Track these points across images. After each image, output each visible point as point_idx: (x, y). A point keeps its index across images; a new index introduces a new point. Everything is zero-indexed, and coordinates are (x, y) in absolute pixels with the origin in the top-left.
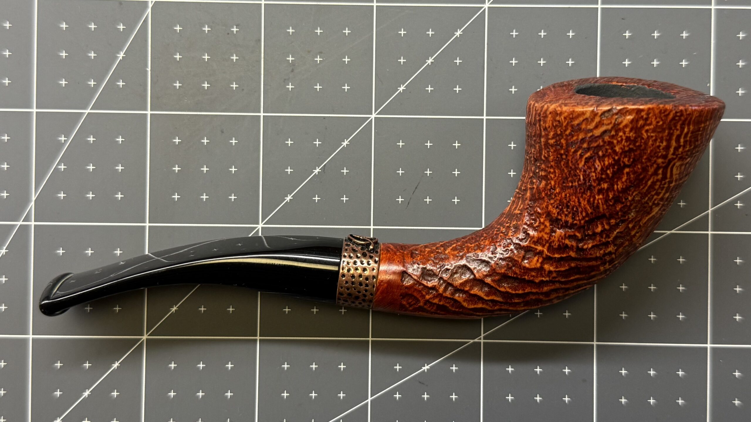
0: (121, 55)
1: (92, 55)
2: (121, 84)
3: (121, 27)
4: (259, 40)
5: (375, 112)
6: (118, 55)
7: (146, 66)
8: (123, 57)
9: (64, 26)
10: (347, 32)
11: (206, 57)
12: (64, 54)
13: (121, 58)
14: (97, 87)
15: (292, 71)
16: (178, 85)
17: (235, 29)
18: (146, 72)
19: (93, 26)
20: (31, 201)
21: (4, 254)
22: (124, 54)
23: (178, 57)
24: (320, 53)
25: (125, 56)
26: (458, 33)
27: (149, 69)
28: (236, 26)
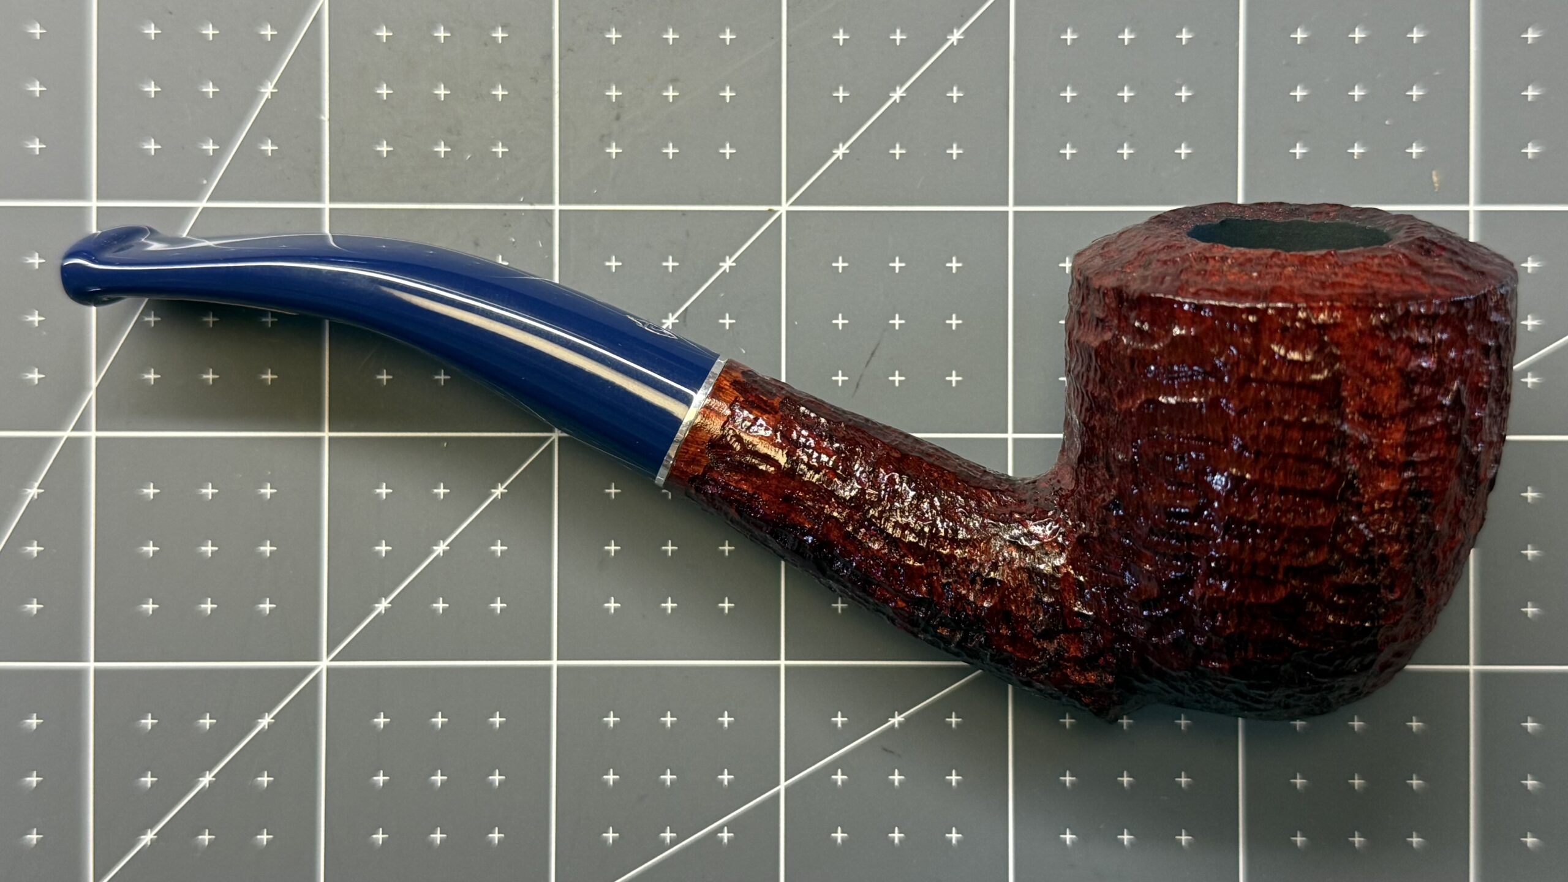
0: (268, 90)
1: (210, 89)
2: (268, 147)
3: (268, 32)
4: (549, 56)
5: (788, 199)
6: (263, 90)
7: (319, 109)
8: (272, 93)
9: (152, 31)
10: (728, 36)
11: (442, 92)
12: (152, 89)
13: (268, 95)
14: (219, 155)
15: (618, 118)
16: (384, 148)
17: (499, 34)
18: (319, 123)
19: (210, 31)
20: (90, 389)
21: (36, 497)
22: (275, 87)
23: (384, 91)
24: (674, 81)
25: (276, 90)
26: (955, 37)
27: (325, 117)
28: (502, 27)
